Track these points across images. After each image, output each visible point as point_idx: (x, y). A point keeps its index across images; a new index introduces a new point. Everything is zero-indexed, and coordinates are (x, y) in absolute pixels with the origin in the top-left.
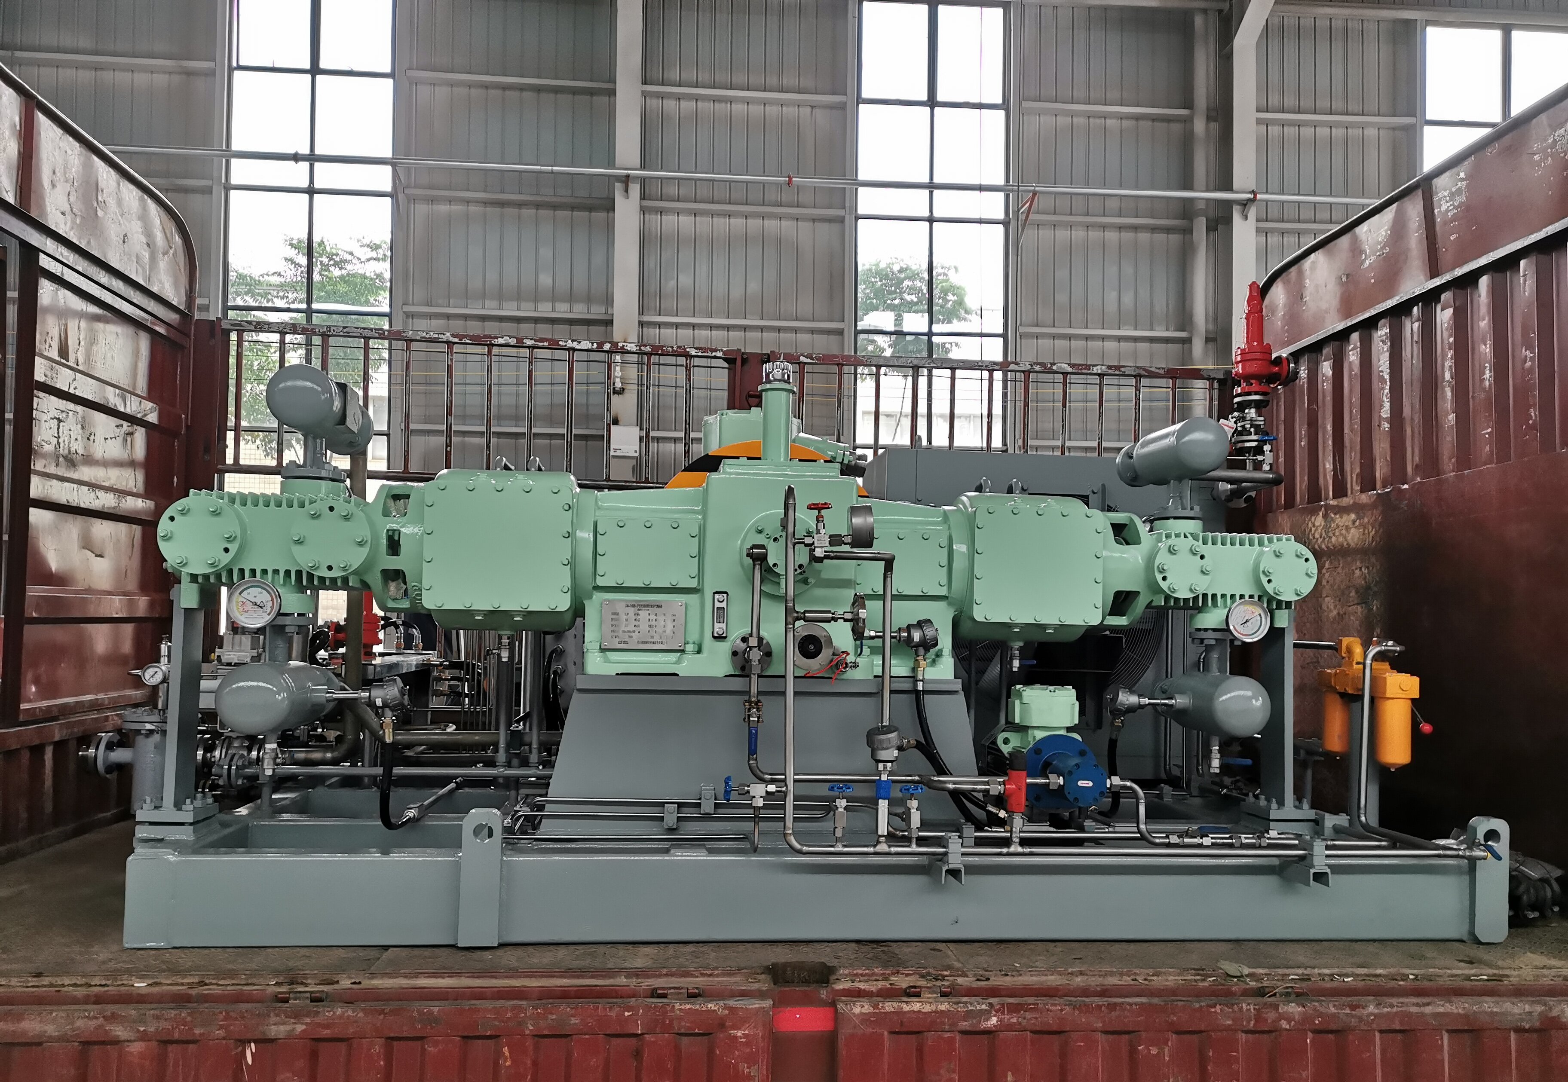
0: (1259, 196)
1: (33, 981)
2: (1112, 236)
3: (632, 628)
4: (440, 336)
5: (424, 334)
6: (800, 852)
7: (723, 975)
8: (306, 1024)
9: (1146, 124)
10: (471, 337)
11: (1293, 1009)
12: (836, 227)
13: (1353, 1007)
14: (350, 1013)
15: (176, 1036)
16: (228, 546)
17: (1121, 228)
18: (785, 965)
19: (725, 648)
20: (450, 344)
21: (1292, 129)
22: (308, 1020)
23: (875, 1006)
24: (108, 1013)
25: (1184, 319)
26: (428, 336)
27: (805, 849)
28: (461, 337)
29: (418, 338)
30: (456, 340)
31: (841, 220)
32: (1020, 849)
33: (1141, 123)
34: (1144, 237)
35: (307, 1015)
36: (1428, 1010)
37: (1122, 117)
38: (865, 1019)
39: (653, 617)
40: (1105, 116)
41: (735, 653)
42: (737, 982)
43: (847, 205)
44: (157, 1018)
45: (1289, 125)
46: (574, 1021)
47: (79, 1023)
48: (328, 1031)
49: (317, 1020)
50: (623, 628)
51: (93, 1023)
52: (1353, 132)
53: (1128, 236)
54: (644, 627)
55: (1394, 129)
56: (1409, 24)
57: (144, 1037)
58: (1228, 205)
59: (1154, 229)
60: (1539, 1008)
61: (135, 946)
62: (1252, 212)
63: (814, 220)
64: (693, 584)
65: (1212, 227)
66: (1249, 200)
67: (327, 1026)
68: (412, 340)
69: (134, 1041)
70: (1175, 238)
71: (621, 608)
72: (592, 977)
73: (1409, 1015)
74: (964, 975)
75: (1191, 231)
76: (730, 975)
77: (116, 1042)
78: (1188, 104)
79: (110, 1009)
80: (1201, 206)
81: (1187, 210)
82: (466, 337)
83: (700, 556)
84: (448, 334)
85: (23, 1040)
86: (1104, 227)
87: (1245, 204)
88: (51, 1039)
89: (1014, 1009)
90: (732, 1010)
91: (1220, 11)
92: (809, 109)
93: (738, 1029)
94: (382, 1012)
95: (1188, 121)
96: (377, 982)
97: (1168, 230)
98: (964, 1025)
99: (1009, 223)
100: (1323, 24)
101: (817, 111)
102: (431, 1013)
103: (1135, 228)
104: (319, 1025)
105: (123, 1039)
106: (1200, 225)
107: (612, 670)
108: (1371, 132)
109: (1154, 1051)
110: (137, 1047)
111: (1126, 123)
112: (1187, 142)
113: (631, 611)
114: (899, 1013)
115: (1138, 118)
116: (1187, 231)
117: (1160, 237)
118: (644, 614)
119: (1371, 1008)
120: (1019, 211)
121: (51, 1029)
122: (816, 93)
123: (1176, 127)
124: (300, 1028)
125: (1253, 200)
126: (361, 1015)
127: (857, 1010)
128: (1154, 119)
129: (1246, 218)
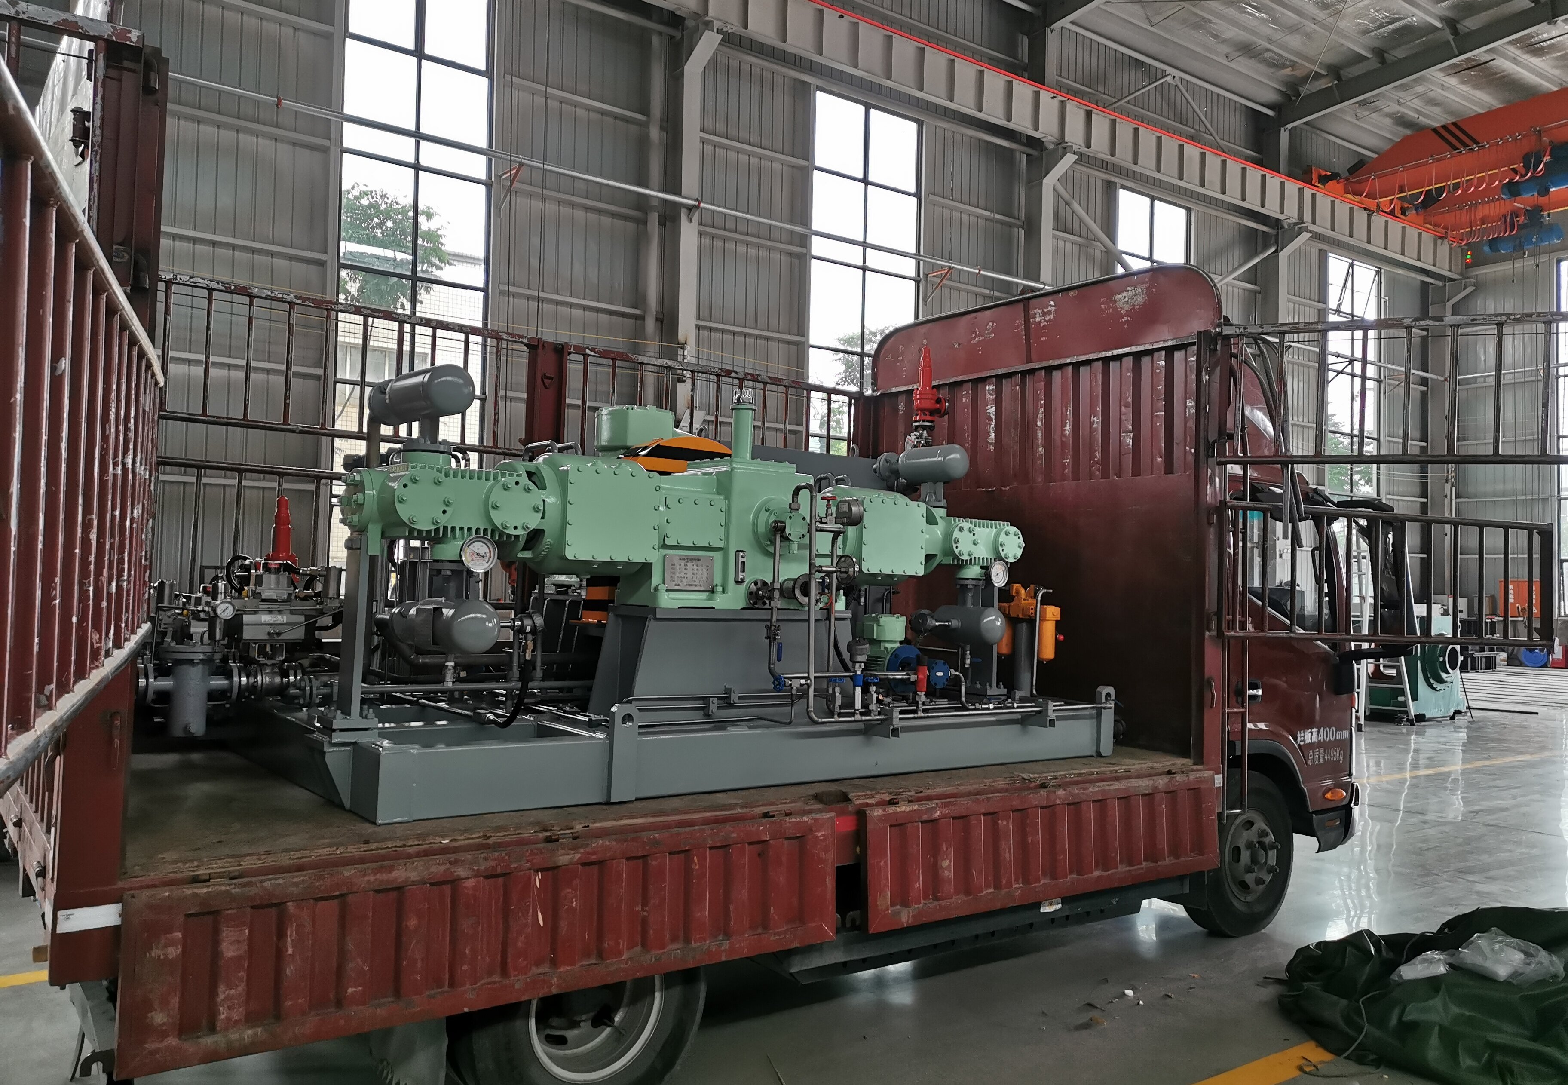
0: (702, 205)
1: (364, 847)
2: (579, 214)
3: (682, 575)
4: (285, 296)
5: (269, 293)
6: (816, 723)
7: (792, 802)
8: (581, 853)
9: (610, 120)
10: (313, 301)
11: (1061, 792)
12: (317, 155)
13: (1084, 789)
14: (607, 843)
15: (499, 871)
16: (446, 508)
17: (587, 209)
18: (823, 793)
19: (743, 588)
20: (291, 303)
21: (721, 150)
22: (582, 850)
23: (884, 811)
24: (452, 859)
25: (638, 298)
26: (273, 295)
27: (820, 720)
28: (304, 299)
29: (264, 296)
30: (299, 302)
31: (325, 150)
32: (922, 715)
33: (605, 118)
34: (606, 220)
35: (581, 847)
36: (1112, 787)
37: (589, 109)
38: (880, 819)
39: (695, 567)
40: (576, 105)
41: (751, 593)
42: (799, 805)
43: (333, 136)
44: (485, 859)
45: (719, 147)
46: (734, 835)
47: (433, 869)
48: (594, 857)
49: (588, 849)
50: (678, 575)
51: (443, 868)
52: (765, 163)
53: (593, 216)
54: (690, 575)
55: (793, 167)
56: (806, 85)
57: (477, 875)
58: (677, 206)
59: (614, 215)
60: (1151, 782)
61: (386, 822)
62: (696, 217)
63: (294, 144)
64: (721, 544)
65: (662, 223)
66: (694, 206)
67: (593, 853)
68: (255, 297)
69: (468, 878)
70: (631, 226)
71: (676, 561)
72: (722, 810)
73: (1104, 791)
74: (910, 791)
75: (645, 223)
76: (794, 802)
77: (459, 879)
78: (645, 110)
79: (452, 857)
80: (655, 203)
81: (642, 204)
82: (309, 299)
83: (727, 526)
84: (292, 295)
85: (394, 886)
86: (573, 205)
87: (690, 209)
88: (414, 883)
89: (947, 805)
90: (816, 820)
91: (672, 37)
92: (291, 31)
93: (819, 831)
94: (626, 840)
95: (645, 125)
96: (598, 825)
97: (626, 218)
98: (925, 817)
99: (491, 185)
100: (746, 68)
101: (300, 34)
102: (655, 838)
103: (600, 211)
104: (588, 853)
105: (463, 876)
106: (654, 219)
107: (676, 605)
108: (777, 166)
109: (1005, 823)
110: (470, 883)
111: (593, 115)
112: (642, 144)
113: (683, 563)
114: (895, 813)
115: (603, 113)
116: (643, 222)
117: (619, 223)
118: (690, 564)
119: (1091, 789)
120: (500, 177)
121: (414, 876)
122: (299, 16)
123: (633, 128)
124: (578, 856)
125: (698, 207)
126: (614, 843)
127: (876, 814)
128: (616, 117)
129: (691, 221)
